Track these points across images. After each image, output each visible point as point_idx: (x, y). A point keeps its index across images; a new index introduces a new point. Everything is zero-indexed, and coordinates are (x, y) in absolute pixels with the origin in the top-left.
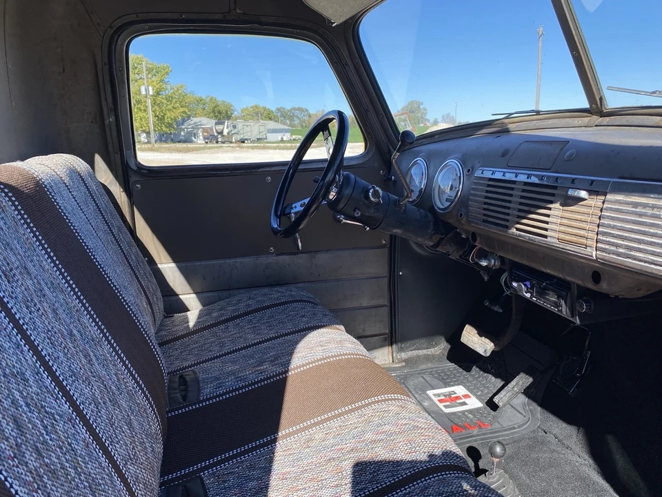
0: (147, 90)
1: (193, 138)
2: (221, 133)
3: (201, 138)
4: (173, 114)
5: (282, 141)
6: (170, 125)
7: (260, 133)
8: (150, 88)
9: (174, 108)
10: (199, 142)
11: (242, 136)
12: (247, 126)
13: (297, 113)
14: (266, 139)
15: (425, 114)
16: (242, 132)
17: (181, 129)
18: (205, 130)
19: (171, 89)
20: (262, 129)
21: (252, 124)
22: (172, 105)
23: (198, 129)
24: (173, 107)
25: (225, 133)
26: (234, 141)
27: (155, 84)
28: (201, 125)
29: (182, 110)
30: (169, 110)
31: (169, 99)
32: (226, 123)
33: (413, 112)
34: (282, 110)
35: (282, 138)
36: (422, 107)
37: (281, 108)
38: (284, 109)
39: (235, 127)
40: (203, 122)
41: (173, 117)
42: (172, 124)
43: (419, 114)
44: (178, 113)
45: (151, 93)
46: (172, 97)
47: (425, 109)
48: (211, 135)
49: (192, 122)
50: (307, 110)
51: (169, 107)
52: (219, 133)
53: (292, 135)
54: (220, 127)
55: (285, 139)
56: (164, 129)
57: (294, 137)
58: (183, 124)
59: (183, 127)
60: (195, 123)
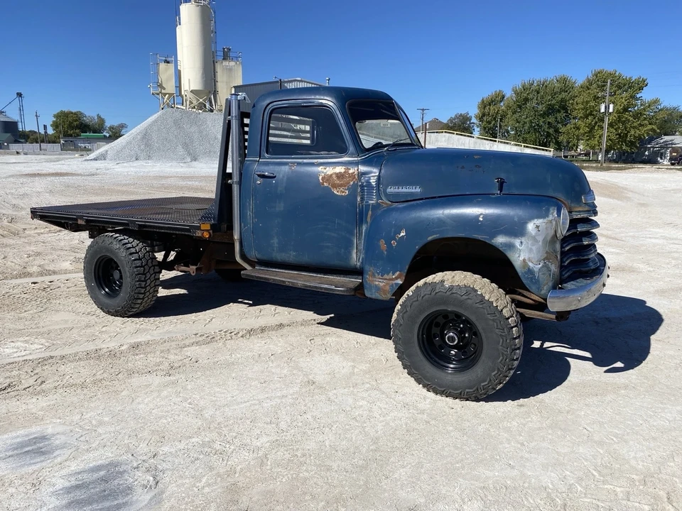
0: (607, 108)
1: (659, 159)
3: (668, 158)
4: (638, 131)
6: (632, 144)
8: (611, 106)
10: (665, 163)
17: (647, 147)
18: (674, 150)
19: (641, 105)
22: (639, 122)
23: (668, 148)
24: (640, 124)
27: (623, 101)
28: (672, 144)
29: (650, 127)
30: (634, 128)
31: (637, 115)
40: (676, 141)
41: (637, 135)
42: (635, 142)
44: (643, 131)
45: (611, 110)
46: (641, 114)
49: (662, 141)
51: (635, 124)
56: (624, 147)
58: (649, 143)
59: (649, 146)
60: (666, 142)
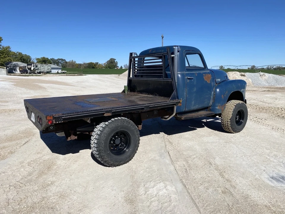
1: (14, 71)
2: (30, 69)
3: (18, 71)
5: (58, 73)
6: (2, 65)
7: (48, 69)
9: (5, 57)
10: (16, 73)
11: (40, 71)
12: (42, 66)
13: (60, 61)
14: (51, 72)
15: (117, 64)
16: (40, 69)
17: (7, 67)
18: (20, 67)
19: (3, 48)
20: (49, 67)
21: (45, 65)
22: (4, 56)
23: (17, 67)
25: (32, 68)
26: (36, 72)
29: (8, 58)
30: (2, 58)
32: (33, 65)
33: (112, 63)
34: (53, 59)
35: (58, 72)
36: (115, 61)
37: (53, 58)
38: (54, 59)
39: (37, 66)
40: (19, 64)
41: (4, 61)
42: (4, 64)
43: (115, 64)
44: (6, 60)
46: (3, 52)
47: (117, 62)
48: (24, 70)
49: (13, 64)
50: (65, 60)
51: (2, 56)
52: (29, 69)
53: (62, 70)
54: (29, 67)
55: (59, 72)
57: (63, 71)
58: (8, 65)
60: (15, 64)
